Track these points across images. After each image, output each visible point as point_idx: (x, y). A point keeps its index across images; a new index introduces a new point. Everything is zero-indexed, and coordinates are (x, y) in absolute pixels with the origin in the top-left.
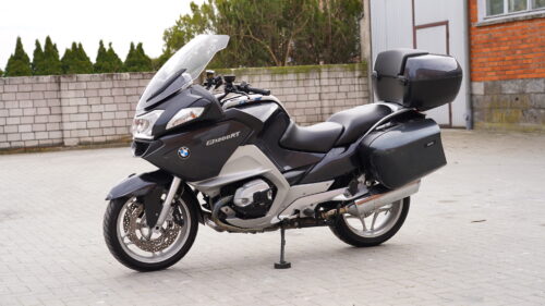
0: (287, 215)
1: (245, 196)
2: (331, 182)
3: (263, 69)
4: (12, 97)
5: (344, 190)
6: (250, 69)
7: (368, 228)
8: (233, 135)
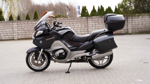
0: (72, 59)
1: (57, 54)
2: (85, 51)
4: (75, 22)
5: (89, 53)
6: (142, 14)
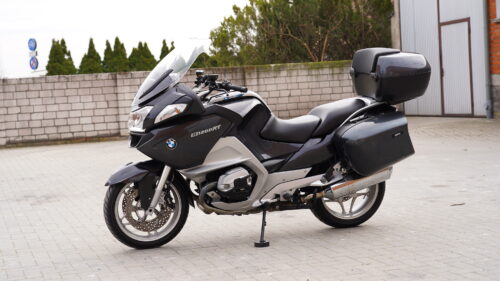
0: (268, 199)
1: (227, 181)
2: (308, 170)
3: (301, 65)
5: (321, 176)
6: (288, 64)
7: (347, 210)
8: (215, 128)
